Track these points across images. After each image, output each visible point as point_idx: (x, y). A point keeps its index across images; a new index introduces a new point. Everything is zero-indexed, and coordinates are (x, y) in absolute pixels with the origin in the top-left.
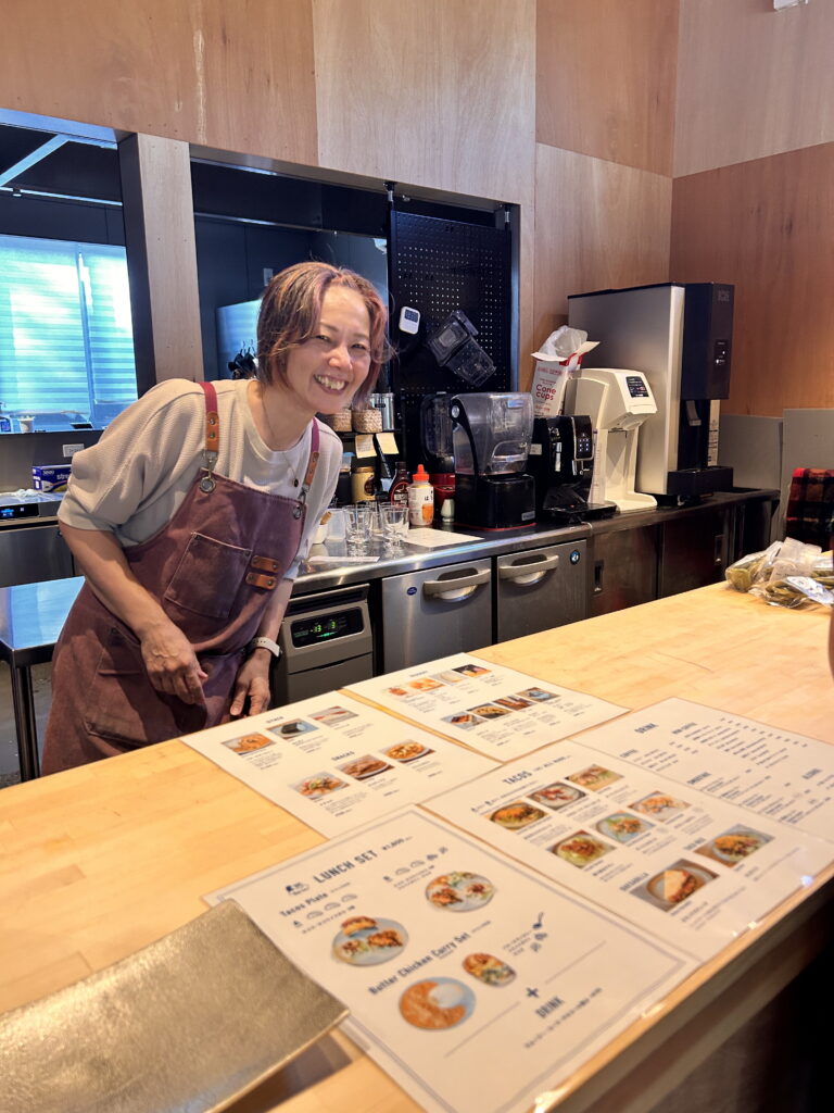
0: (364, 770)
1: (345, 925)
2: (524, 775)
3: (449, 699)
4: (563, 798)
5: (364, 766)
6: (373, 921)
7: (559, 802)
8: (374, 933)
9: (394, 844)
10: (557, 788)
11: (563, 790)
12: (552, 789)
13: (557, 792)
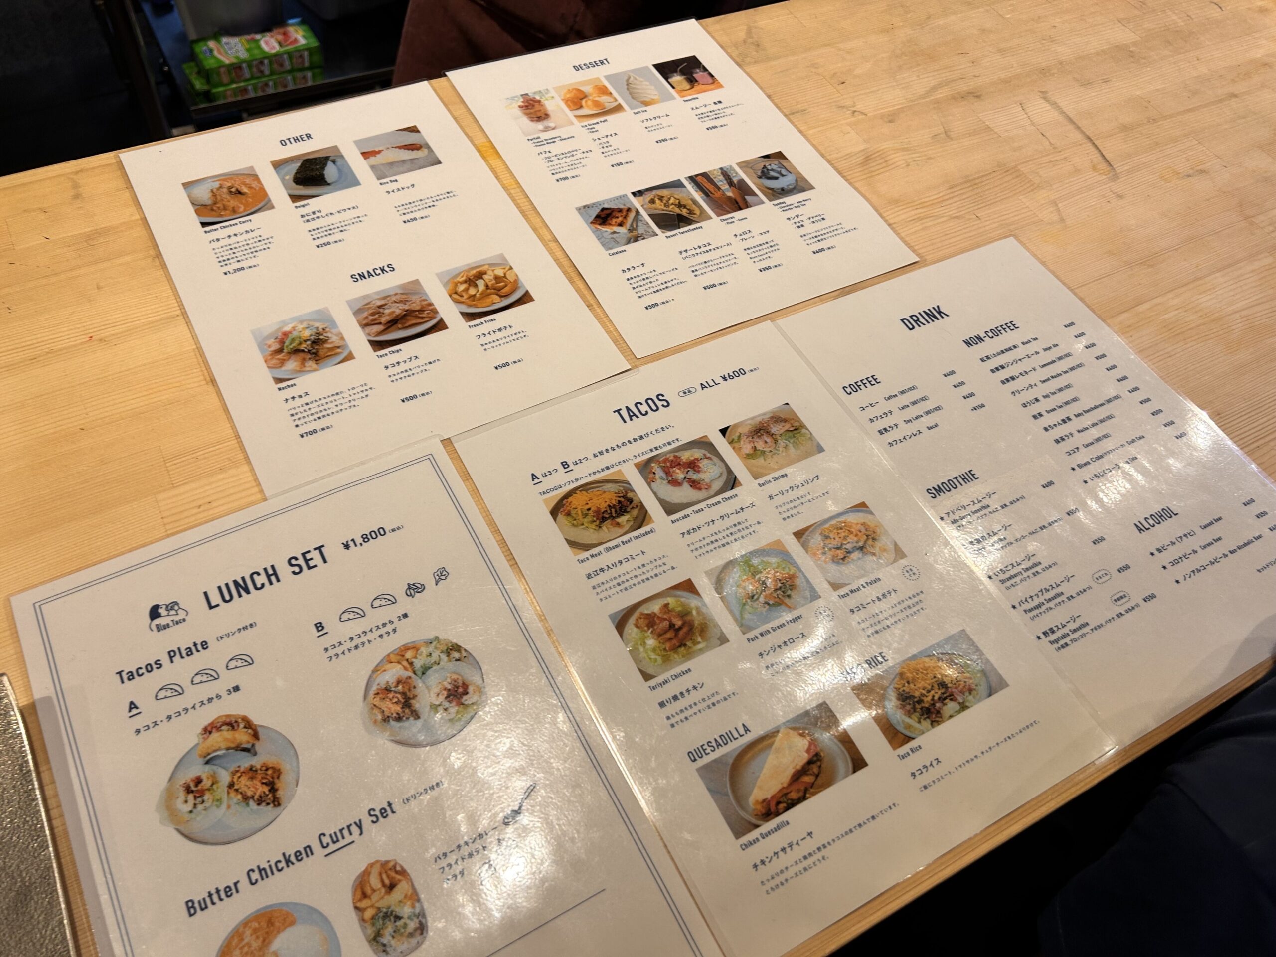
0: (393, 323)
1: (208, 730)
2: (658, 402)
3: (617, 151)
4: (695, 484)
5: (397, 309)
6: (255, 733)
7: (684, 494)
8: (246, 761)
9: (366, 538)
10: (697, 453)
11: (703, 464)
12: (686, 456)
13: (693, 465)
